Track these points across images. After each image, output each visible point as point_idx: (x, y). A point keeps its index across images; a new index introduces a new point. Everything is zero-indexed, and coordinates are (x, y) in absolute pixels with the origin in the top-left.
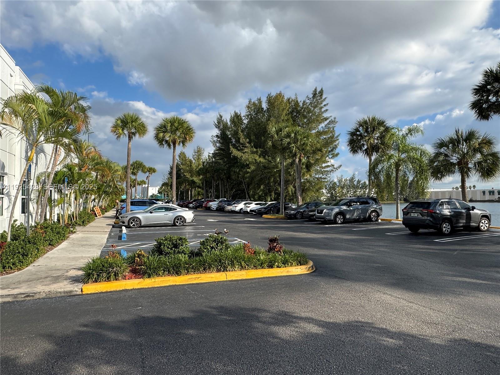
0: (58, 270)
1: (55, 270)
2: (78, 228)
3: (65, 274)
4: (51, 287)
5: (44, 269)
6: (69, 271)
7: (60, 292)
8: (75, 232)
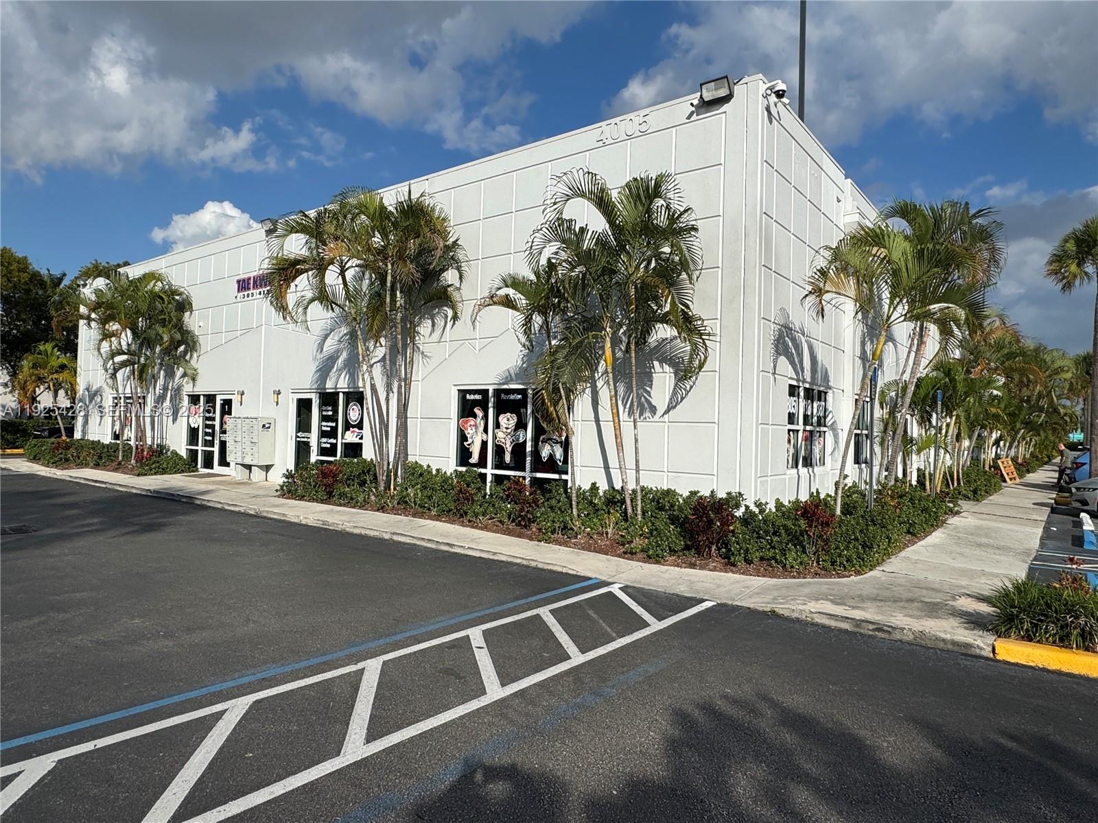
0: (933, 589)
1: (926, 589)
2: (965, 505)
3: (951, 603)
4: (923, 623)
5: (903, 581)
6: (958, 597)
7: (944, 640)
8: (958, 513)
